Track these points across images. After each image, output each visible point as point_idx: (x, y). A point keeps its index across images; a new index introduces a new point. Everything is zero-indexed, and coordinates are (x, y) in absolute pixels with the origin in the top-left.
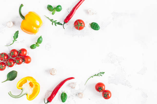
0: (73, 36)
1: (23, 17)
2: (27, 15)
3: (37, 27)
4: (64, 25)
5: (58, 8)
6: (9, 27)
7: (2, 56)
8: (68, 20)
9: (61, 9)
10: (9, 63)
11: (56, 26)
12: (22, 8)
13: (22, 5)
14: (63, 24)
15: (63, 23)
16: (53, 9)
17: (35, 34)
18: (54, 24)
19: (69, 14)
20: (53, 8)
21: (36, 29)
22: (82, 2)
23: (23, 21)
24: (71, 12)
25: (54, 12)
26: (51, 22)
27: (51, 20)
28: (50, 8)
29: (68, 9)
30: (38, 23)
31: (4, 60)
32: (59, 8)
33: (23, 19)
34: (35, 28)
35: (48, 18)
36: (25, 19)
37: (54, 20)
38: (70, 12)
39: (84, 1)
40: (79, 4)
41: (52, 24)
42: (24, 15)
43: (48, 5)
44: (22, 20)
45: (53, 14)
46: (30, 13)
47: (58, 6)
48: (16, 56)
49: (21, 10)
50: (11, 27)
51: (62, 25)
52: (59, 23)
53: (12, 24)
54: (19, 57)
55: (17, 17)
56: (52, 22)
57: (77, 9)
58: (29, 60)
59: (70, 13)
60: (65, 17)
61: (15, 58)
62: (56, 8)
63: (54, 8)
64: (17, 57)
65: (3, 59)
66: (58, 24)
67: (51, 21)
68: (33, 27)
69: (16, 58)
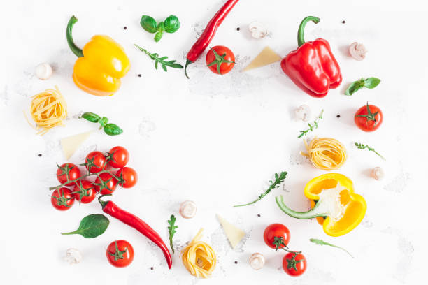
0: (212, 97)
1: (77, 51)
2: (89, 45)
3: (117, 76)
4: (186, 67)
5: (170, 25)
6: (43, 79)
7: (64, 172)
8: (196, 55)
9: (178, 26)
10: (83, 189)
11: (166, 71)
12: (75, 26)
13: (73, 20)
14: (184, 66)
15: (183, 63)
16: (157, 28)
17: (111, 95)
18: (160, 65)
19: (199, 37)
20: (157, 24)
21: (114, 81)
22: (233, 5)
23: (78, 61)
24: (203, 34)
25: (159, 35)
26: (151, 60)
27: (153, 57)
28: (148, 23)
29: (197, 25)
30: (118, 66)
31: (69, 182)
32: (173, 22)
33: (79, 57)
34: (110, 79)
35: (145, 50)
36: (83, 56)
37: (160, 56)
38: (201, 34)
39: (237, 4)
40: (225, 11)
41: (156, 68)
42: (80, 45)
43: (143, 17)
44: (77, 58)
45: (156, 39)
46: (96, 38)
47: (169, 19)
48: (101, 170)
49: (72, 33)
50: (47, 79)
51: (182, 67)
52: (173, 64)
53: (49, 70)
54: (108, 171)
55: (62, 51)
56: (154, 61)
57: (219, 25)
58: (132, 178)
59: (201, 37)
60: (189, 48)
61: (98, 174)
62: (164, 23)
63: (161, 24)
64: (104, 171)
65: (66, 181)
66: (171, 66)
67: (153, 59)
68: (105, 76)
69: (100, 175)
